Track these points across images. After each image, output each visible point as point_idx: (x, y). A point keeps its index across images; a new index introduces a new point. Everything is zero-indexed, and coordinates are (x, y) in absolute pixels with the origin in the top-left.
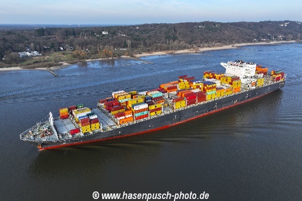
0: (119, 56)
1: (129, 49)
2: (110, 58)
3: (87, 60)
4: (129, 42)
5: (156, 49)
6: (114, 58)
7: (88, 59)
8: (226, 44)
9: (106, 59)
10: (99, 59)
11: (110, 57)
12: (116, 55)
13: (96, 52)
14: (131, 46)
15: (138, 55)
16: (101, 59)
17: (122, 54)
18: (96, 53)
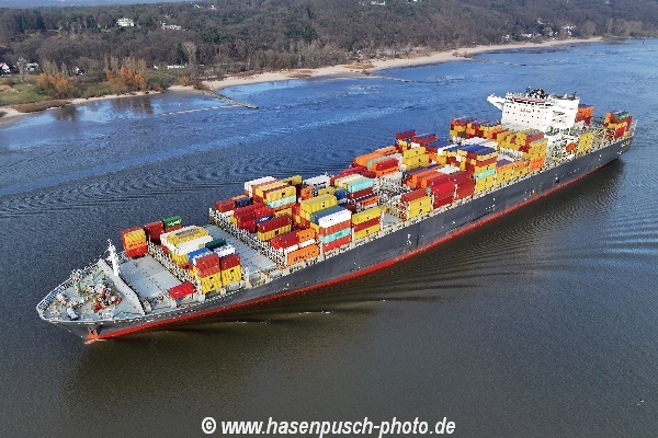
0: (164, 87)
1: (190, 66)
2: (140, 94)
3: (76, 101)
4: (190, 47)
5: (262, 66)
6: (151, 93)
7: (77, 96)
8: (438, 50)
9: (128, 95)
10: (108, 97)
11: (139, 90)
12: (155, 84)
13: (102, 77)
14: (198, 57)
15: (216, 84)
16: (114, 96)
17: (172, 82)
18: (100, 80)
